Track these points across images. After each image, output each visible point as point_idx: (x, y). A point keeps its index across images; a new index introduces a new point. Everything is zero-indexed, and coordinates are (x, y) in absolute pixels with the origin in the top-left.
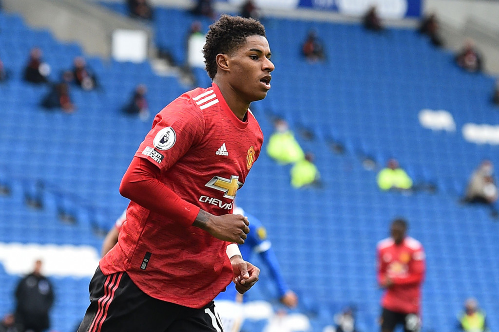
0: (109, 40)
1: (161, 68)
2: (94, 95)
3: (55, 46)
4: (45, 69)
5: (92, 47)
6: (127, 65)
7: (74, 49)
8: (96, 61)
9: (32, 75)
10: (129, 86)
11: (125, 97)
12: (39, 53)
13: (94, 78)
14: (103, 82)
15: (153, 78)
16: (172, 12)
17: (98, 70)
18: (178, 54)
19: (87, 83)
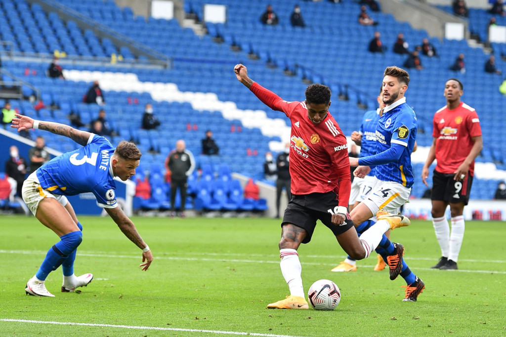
0: (443, 28)
1: (473, 43)
2: (434, 59)
3: (412, 32)
4: (406, 45)
5: (433, 32)
6: (453, 42)
7: (423, 33)
8: (435, 40)
9: (398, 48)
10: (454, 54)
11: (452, 61)
12: (402, 36)
13: (434, 50)
14: (438, 52)
15: (469, 49)
16: (479, 11)
17: (436, 46)
18: (482, 36)
19: (430, 53)
